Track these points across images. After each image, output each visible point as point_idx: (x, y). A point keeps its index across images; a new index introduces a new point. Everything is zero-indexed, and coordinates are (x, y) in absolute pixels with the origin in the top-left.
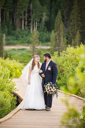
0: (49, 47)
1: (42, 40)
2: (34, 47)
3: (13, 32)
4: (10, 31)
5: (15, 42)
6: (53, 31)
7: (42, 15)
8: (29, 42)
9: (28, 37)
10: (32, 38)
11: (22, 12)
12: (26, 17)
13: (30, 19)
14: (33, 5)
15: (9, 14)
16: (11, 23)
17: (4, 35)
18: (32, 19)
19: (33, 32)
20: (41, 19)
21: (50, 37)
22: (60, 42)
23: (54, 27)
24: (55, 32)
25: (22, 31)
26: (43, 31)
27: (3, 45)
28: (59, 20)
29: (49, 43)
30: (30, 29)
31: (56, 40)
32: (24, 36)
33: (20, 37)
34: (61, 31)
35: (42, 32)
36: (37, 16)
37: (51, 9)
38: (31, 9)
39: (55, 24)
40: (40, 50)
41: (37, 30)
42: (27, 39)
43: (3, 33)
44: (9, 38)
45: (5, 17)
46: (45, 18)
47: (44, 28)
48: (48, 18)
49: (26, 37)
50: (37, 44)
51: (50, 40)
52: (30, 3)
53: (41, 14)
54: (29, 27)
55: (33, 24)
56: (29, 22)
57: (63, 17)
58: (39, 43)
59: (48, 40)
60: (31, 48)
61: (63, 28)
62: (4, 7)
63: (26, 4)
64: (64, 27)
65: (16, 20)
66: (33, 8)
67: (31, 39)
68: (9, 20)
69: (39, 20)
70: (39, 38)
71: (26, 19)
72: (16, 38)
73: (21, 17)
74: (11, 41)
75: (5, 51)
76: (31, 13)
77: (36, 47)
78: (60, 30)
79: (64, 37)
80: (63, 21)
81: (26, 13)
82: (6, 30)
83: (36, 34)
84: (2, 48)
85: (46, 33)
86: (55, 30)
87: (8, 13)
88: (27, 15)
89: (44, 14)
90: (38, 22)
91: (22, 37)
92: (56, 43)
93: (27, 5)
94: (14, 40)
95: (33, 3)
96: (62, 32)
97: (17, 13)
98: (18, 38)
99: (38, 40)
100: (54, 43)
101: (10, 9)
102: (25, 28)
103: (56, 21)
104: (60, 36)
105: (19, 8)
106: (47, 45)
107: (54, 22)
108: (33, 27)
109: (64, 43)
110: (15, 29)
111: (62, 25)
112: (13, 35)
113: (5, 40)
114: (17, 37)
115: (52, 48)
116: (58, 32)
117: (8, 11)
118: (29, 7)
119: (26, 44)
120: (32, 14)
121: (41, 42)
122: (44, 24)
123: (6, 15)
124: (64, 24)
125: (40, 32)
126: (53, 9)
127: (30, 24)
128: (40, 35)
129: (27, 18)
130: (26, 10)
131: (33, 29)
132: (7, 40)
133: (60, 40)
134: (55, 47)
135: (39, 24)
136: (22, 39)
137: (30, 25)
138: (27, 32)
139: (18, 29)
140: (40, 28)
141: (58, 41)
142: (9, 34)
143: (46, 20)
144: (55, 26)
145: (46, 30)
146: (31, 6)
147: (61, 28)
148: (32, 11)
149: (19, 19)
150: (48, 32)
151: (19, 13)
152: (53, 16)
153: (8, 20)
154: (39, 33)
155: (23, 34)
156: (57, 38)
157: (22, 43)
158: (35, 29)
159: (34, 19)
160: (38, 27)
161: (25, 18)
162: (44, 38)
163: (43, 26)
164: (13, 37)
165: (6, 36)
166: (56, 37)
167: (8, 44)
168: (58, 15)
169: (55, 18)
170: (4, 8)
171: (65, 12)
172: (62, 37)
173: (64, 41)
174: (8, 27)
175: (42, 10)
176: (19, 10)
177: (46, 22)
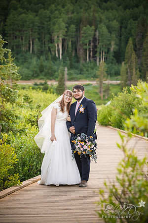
0: (119, 82)
1: (110, 74)
2: (101, 82)
3: (76, 64)
4: (73, 63)
5: (79, 76)
6: (123, 63)
7: (110, 44)
8: (95, 77)
9: (94, 70)
10: (99, 71)
11: (87, 41)
12: (91, 47)
13: (96, 50)
14: (99, 33)
15: (72, 44)
16: (73, 54)
17: (66, 69)
18: (98, 50)
19: (100, 64)
20: (109, 49)
21: (119, 70)
22: (132, 75)
23: (124, 58)
24: (125, 64)
25: (87, 64)
26: (112, 63)
27: (64, 81)
28: (130, 50)
29: (119, 77)
30: (96, 60)
31: (127, 73)
32: (89, 69)
33: (85, 70)
34: (133, 62)
35: (110, 64)
36: (104, 46)
37: (121, 36)
38: (97, 38)
39: (126, 54)
40: (108, 85)
41: (104, 61)
42: (93, 73)
43: (64, 66)
44: (72, 71)
45: (66, 48)
46: (113, 48)
47: (113, 60)
48: (117, 47)
49: (92, 71)
50: (105, 79)
51: (120, 73)
52: (95, 31)
53: (108, 43)
54: (95, 58)
55: (100, 55)
56: (95, 53)
57: (135, 45)
58: (107, 78)
59: (117, 74)
60: (97, 83)
61: (135, 58)
62: (66, 36)
63: (91, 31)
64: (137, 57)
65: (79, 50)
66: (99, 36)
67: (98, 73)
68: (72, 51)
69: (106, 50)
70: (107, 72)
71: (91, 50)
72: (79, 72)
73: (85, 47)
74: (75, 76)
75: (66, 87)
76: (97, 42)
77: (104, 82)
78: (131, 61)
79: (136, 69)
80: (135, 51)
81: (91, 42)
82: (68, 62)
83: (103, 67)
84: (64, 84)
85: (115, 65)
86: (125, 62)
87: (70, 43)
88: (92, 44)
89: (113, 43)
90: (105, 53)
91: (87, 71)
92: (127, 77)
93: (93, 33)
94: (78, 74)
95: (99, 31)
96: (134, 64)
97: (81, 42)
98: (82, 72)
99: (106, 74)
100: (125, 77)
101: (73, 38)
102: (90, 60)
103: (127, 51)
104: (132, 69)
105: (83, 37)
106: (117, 80)
107: (124, 52)
108: (100, 59)
109: (136, 76)
110: (78, 62)
111: (134, 56)
112: (77, 68)
113: (67, 74)
114: (81, 70)
115: (122, 83)
116: (130, 64)
117: (70, 40)
118: (95, 35)
119: (92, 78)
120: (99, 43)
121: (109, 76)
122: (113, 54)
123: (68, 45)
124: (136, 54)
125: (108, 64)
126: (123, 37)
127: (96, 55)
128: (108, 68)
129: (93, 48)
130: (91, 39)
131: (100, 61)
132: (69, 74)
133: (132, 73)
134: (126, 81)
135: (106, 54)
136: (87, 72)
137: (96, 57)
138: (92, 65)
139: (82, 61)
140: (108, 59)
141: (129, 74)
142: (71, 67)
143: (115, 50)
144: (126, 57)
145: (115, 61)
146: (97, 33)
147: (132, 58)
148: (99, 40)
149: (84, 49)
150: (117, 64)
151: (83, 43)
152: (123, 45)
153: (70, 51)
154: (107, 66)
155: (88, 67)
156: (129, 70)
157: (87, 78)
158: (102, 61)
159: (101, 49)
160: (106, 59)
161: (89, 49)
162: (113, 71)
163: (112, 58)
164: (77, 71)
165: (69, 70)
166: (127, 69)
167: (71, 79)
168: (129, 44)
169: (126, 47)
170: (66, 38)
171: (137, 40)
172: (134, 69)
173: (136, 74)
174: (70, 60)
175: (110, 39)
176: (83, 39)
177: (115, 52)
